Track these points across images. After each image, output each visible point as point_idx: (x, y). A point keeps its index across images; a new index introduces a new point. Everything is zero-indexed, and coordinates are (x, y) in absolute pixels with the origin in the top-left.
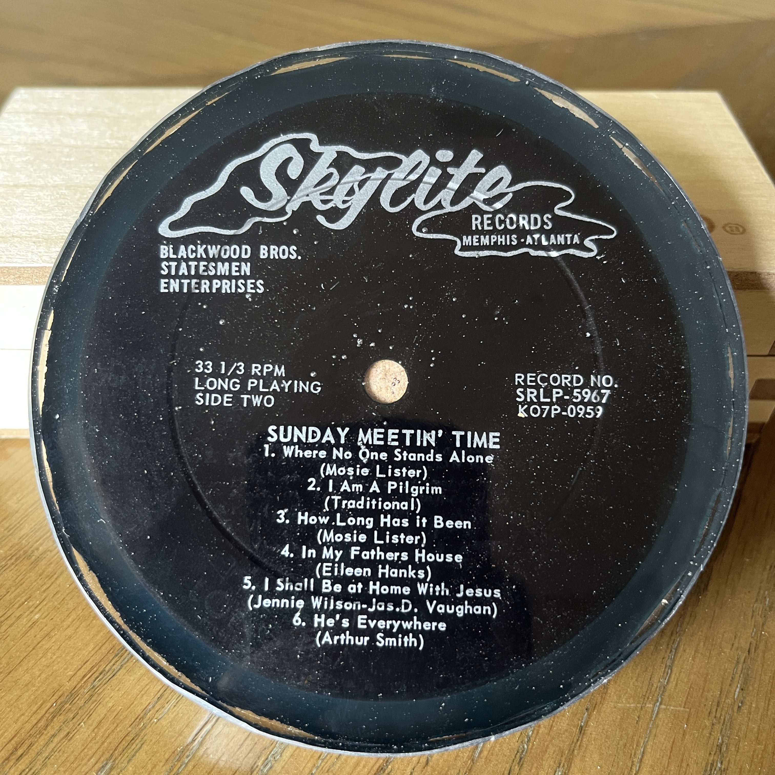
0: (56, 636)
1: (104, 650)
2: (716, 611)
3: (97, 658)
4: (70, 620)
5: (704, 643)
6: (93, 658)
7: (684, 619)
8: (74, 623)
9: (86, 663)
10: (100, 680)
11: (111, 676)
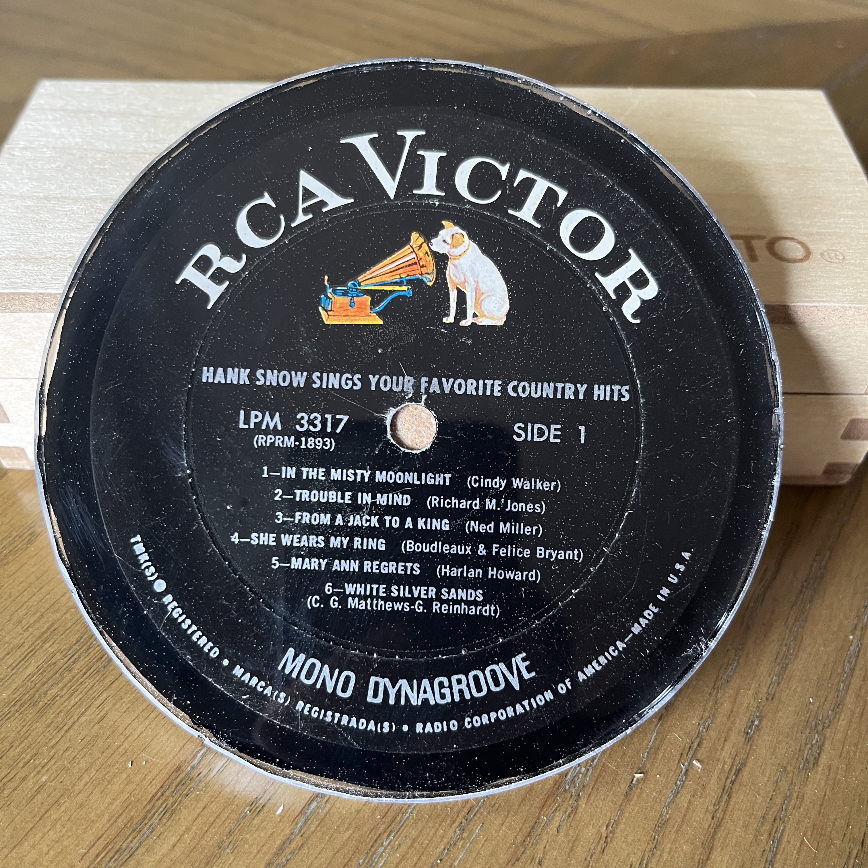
0: (67, 804)
1: (120, 823)
2: (828, 793)
3: (113, 832)
4: (82, 784)
5: (813, 831)
6: (108, 832)
7: (789, 802)
8: (86, 787)
9: (99, 838)
10: (116, 860)
11: (128, 855)
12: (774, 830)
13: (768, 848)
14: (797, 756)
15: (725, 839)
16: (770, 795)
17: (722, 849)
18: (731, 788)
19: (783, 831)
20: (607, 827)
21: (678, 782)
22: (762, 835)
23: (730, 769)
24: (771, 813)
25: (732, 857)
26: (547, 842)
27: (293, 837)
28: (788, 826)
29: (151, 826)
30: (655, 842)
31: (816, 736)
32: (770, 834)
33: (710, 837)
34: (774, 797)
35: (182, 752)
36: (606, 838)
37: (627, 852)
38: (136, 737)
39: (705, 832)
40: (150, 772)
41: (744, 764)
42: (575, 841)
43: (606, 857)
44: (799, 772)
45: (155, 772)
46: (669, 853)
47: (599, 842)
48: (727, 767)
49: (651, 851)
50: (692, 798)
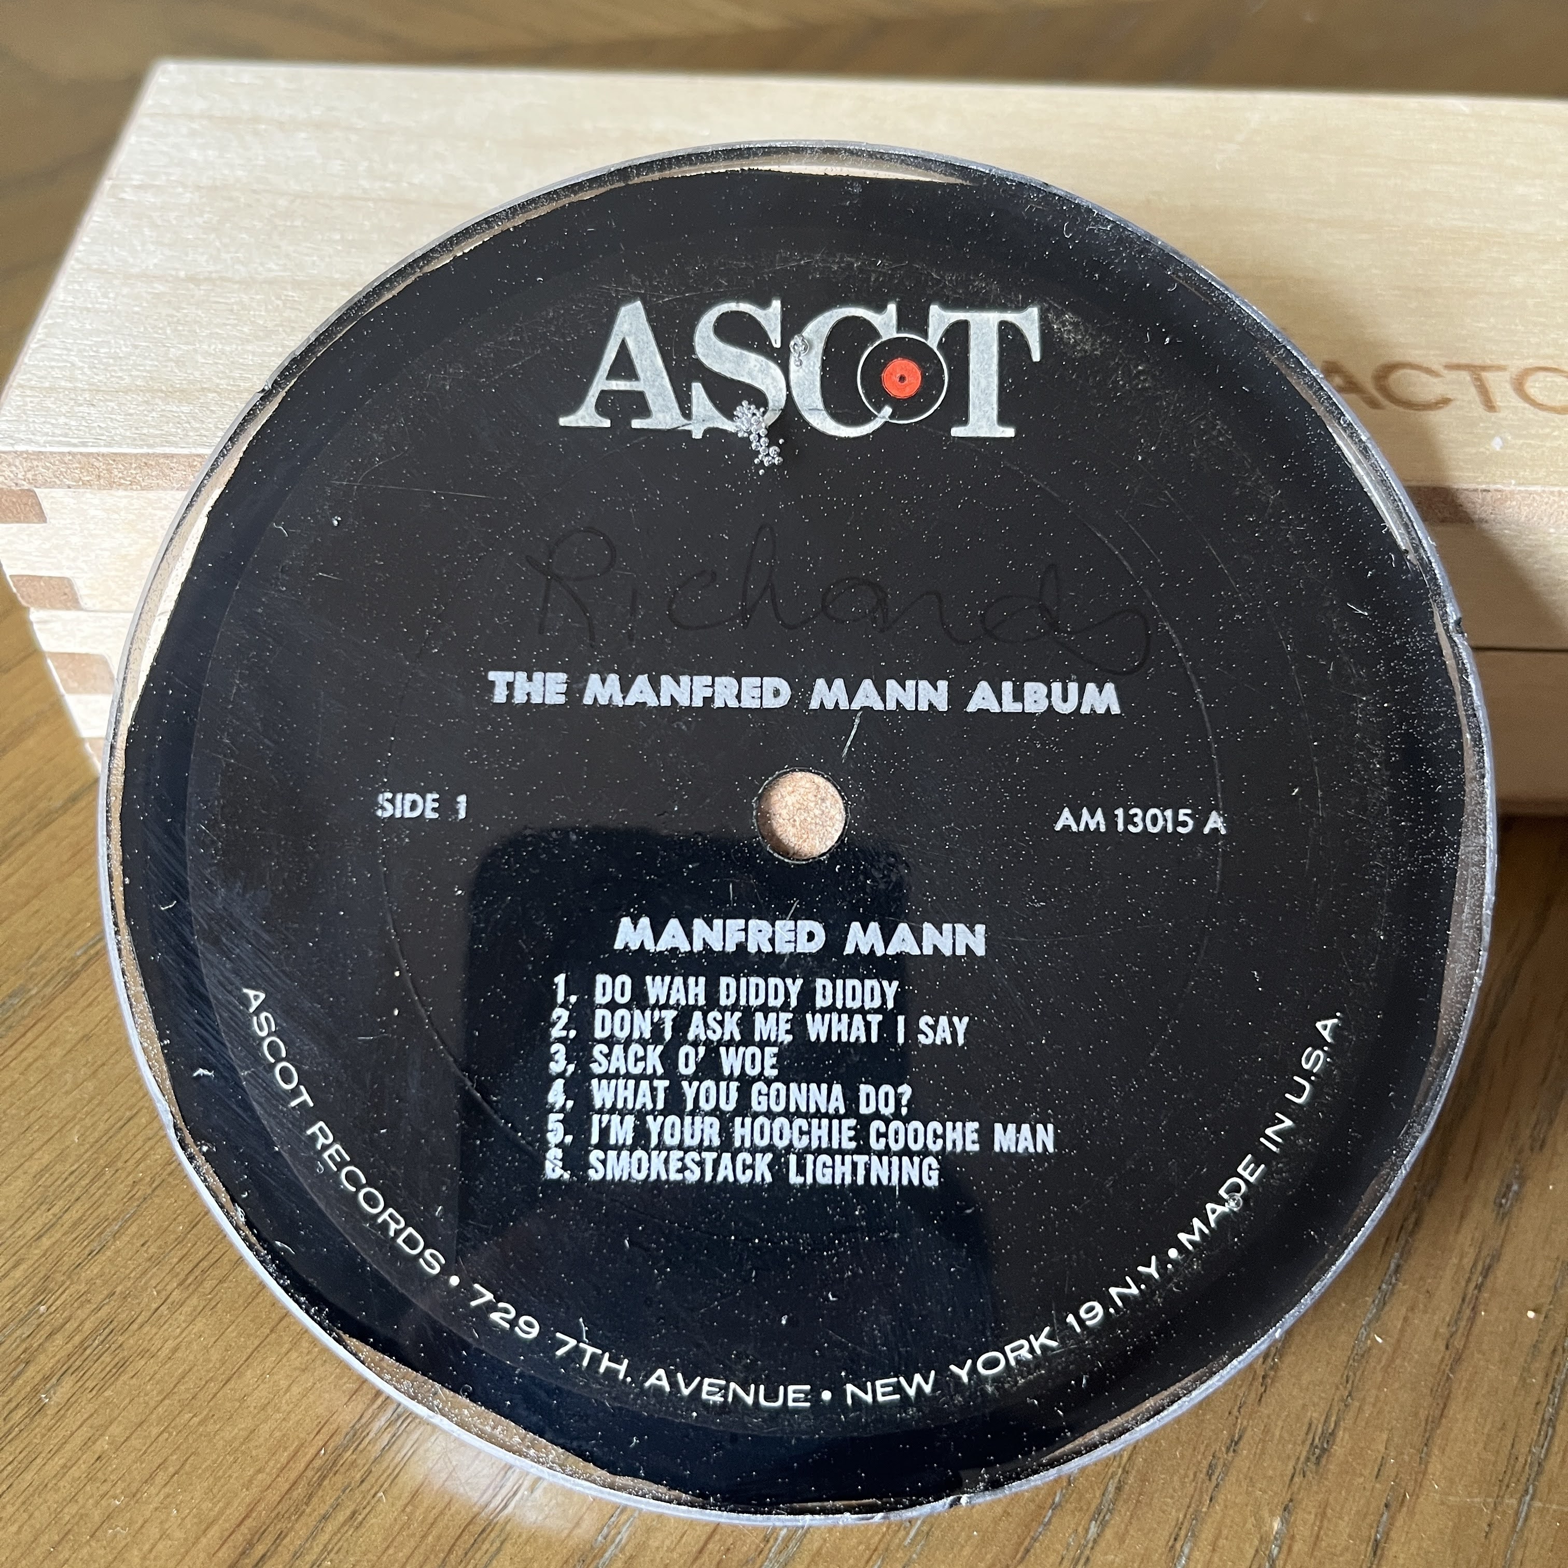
12: (1555, 1368)
13: (1544, 1399)
15: (1470, 1381)
16: (1545, 1310)
17: (1466, 1399)
18: (1477, 1298)
21: (1384, 1286)
22: (1534, 1376)
23: (1474, 1265)
24: (1547, 1339)
25: (1484, 1411)
30: (1349, 1386)
32: (1547, 1375)
33: (1444, 1379)
34: (1551, 1314)
36: (1264, 1377)
37: (1301, 1402)
39: (1436, 1370)
41: (1496, 1257)
43: (1265, 1411)
46: (1374, 1405)
47: (1251, 1384)
48: (1468, 1262)
49: (1342, 1400)
50: (1410, 1314)
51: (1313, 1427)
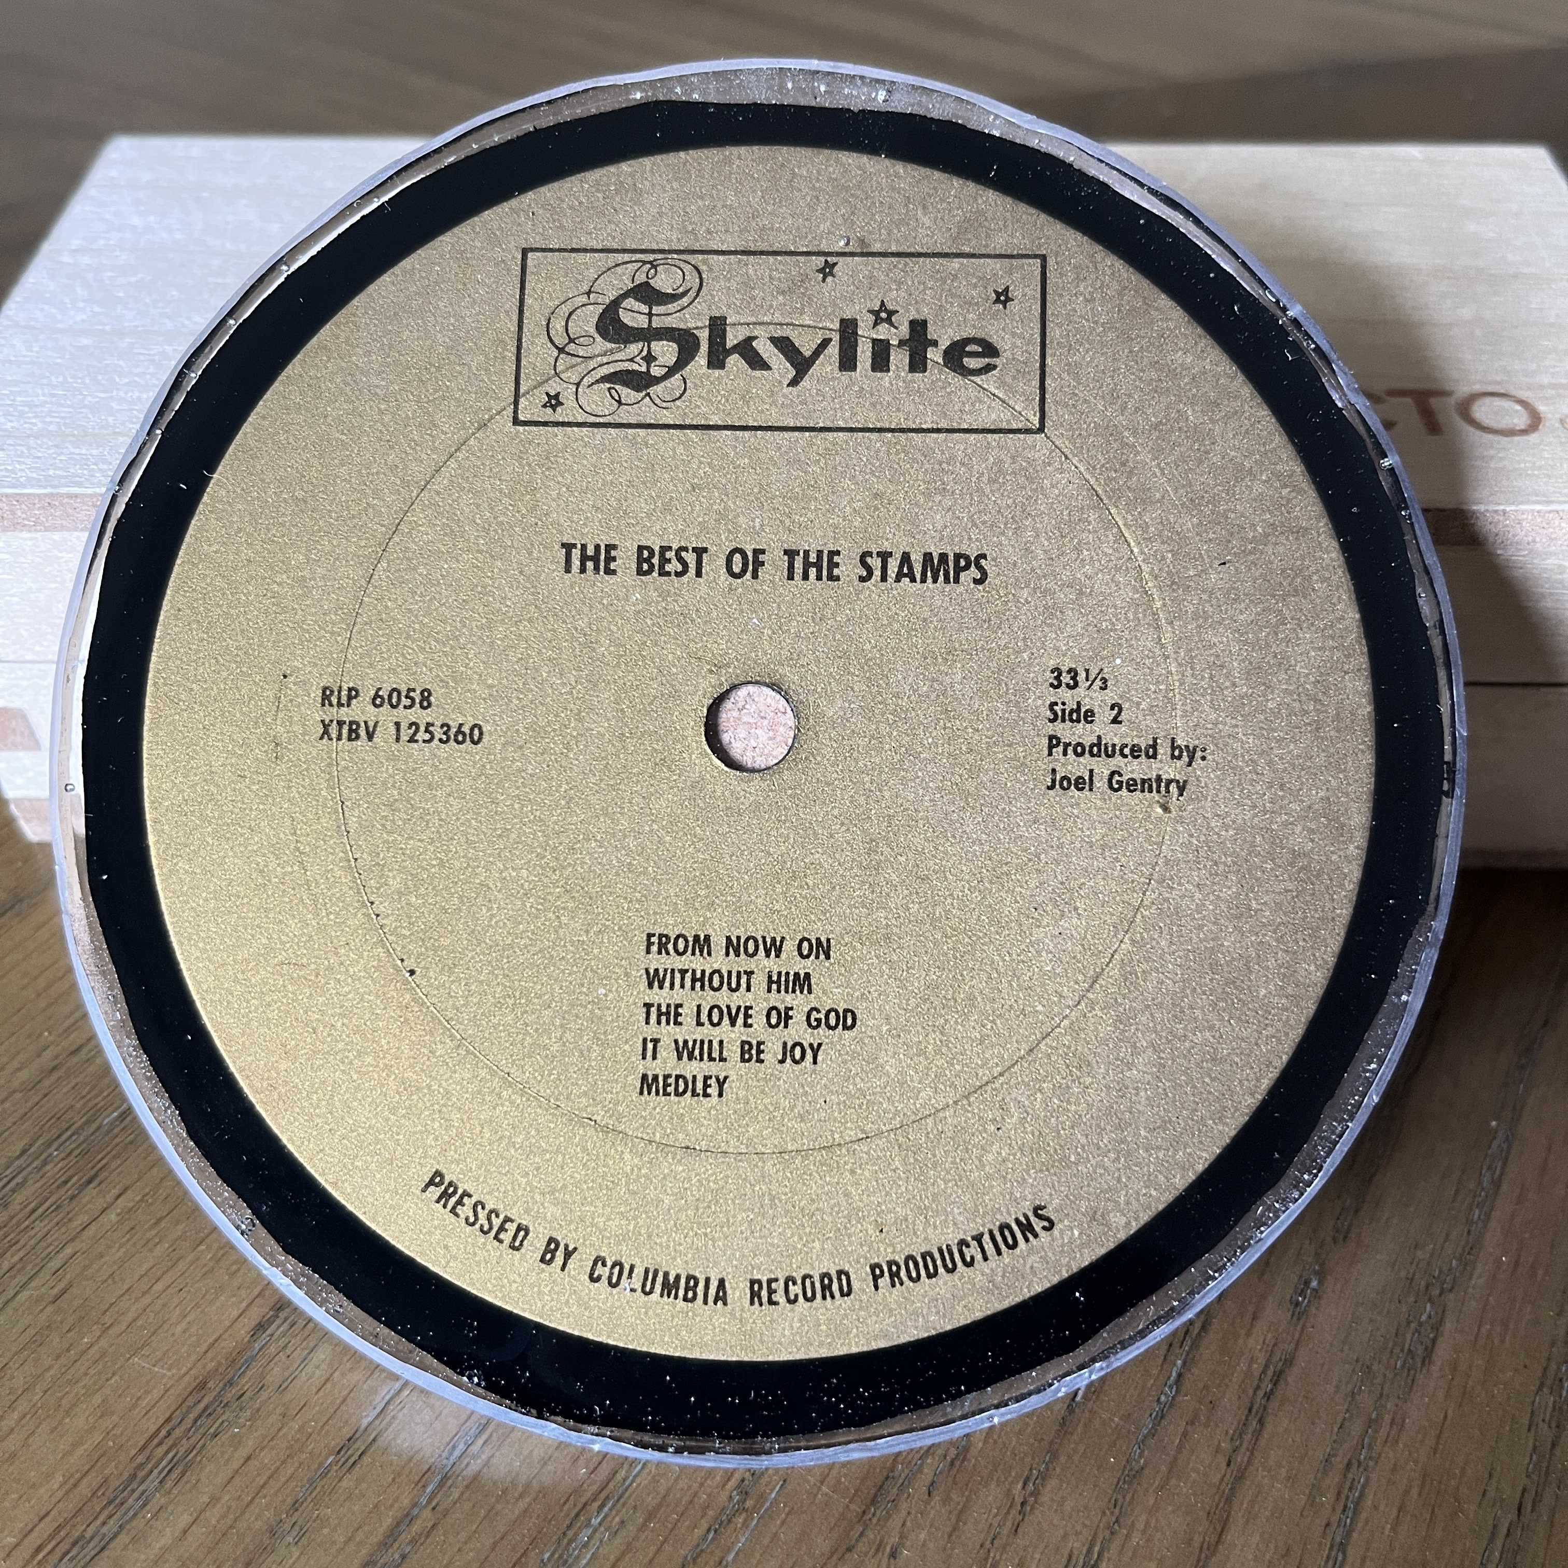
1: (84, 1489)
2: (1450, 1412)
3: (69, 1507)
4: (16, 1415)
5: (1422, 1487)
6: (60, 1505)
7: (1376, 1431)
8: (23, 1422)
9: (44, 1517)
10: (72, 1558)
11: (97, 1549)
12: (1348, 1484)
13: (1334, 1520)
14: (1390, 1345)
15: (1252, 1503)
16: (1339, 1419)
17: (1247, 1522)
18: (1265, 1407)
19: (1364, 1487)
20: (1025, 1484)
21: (1163, 1398)
22: (1322, 1496)
23: (1264, 1372)
24: (1341, 1452)
25: (1266, 1536)
26: (909, 1513)
27: (415, 1511)
28: (1374, 1476)
29: (142, 1494)
30: (1117, 1511)
31: (1428, 1305)
32: (1339, 1493)
33: (1223, 1500)
34: (1347, 1424)
35: (209, 1355)
36: (1023, 1504)
37: (1061, 1532)
38: (124, 1328)
39: (1214, 1490)
40: (147, 1392)
41: (1289, 1361)
42: (961, 1512)
43: (1020, 1541)
44: (1396, 1374)
45: (156, 1394)
46: (1144, 1532)
47: (1008, 1513)
48: (1256, 1368)
49: (1108, 1527)
50: (1189, 1428)
51: (1074, 1558)
